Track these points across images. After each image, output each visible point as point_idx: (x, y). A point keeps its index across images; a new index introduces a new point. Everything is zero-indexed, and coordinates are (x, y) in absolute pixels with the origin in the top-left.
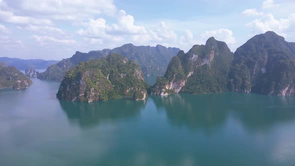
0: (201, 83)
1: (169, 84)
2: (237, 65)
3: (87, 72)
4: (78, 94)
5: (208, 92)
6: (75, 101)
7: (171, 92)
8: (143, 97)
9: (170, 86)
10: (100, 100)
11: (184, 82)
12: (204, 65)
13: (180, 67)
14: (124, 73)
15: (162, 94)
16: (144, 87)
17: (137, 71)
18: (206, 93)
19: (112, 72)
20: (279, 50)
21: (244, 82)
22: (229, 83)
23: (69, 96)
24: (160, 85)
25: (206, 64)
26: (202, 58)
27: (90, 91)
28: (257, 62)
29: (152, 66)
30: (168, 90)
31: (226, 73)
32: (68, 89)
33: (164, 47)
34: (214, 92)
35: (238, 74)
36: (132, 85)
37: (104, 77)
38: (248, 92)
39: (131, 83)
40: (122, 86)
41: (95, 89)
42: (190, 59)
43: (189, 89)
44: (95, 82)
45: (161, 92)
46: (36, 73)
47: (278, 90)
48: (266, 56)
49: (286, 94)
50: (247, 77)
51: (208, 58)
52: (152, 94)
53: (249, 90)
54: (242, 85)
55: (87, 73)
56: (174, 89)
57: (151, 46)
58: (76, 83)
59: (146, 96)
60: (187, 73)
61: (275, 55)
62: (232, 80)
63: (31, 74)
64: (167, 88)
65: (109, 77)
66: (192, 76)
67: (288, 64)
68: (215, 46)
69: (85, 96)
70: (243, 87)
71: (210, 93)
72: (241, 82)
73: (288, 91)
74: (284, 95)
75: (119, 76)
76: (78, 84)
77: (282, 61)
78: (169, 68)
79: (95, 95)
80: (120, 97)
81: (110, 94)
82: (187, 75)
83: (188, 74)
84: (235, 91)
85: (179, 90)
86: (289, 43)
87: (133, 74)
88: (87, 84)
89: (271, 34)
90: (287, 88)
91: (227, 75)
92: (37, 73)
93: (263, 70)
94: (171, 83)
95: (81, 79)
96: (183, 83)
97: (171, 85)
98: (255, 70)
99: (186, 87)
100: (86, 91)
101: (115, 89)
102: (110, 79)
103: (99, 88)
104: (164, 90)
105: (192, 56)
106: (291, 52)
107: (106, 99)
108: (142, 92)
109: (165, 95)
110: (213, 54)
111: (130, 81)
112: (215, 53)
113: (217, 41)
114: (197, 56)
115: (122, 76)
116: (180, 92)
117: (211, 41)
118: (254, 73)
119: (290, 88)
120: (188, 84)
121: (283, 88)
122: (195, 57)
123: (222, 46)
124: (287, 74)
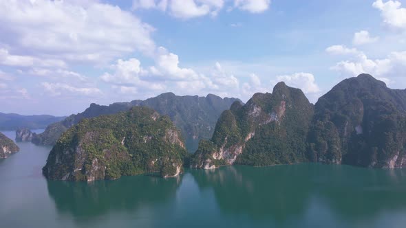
0: (267, 148)
1: (218, 151)
2: (319, 122)
3: (88, 134)
4: (71, 169)
5: (276, 163)
6: (67, 180)
7: (221, 164)
8: (176, 173)
9: (219, 155)
10: (107, 178)
11: (241, 148)
12: (272, 122)
13: (235, 125)
14: (149, 135)
15: (207, 167)
16: (179, 156)
17: (170, 132)
18: (273, 165)
19: (129, 134)
20: (380, 100)
21: (330, 148)
22: (308, 149)
23: (58, 173)
24: (205, 153)
25: (274, 121)
26: (268, 112)
27: (91, 163)
28: (348, 118)
29: (200, 124)
30: (217, 160)
31: (303, 135)
32: (57, 161)
33: (218, 98)
34: (287, 162)
35: (322, 135)
36: (160, 153)
37: (117, 141)
38: (338, 163)
39: (159, 150)
40: (144, 155)
41: (99, 161)
42: (250, 114)
43: (248, 158)
44: (100, 150)
45: (205, 164)
46: (31, 135)
47: (382, 159)
48: (361, 109)
49: (395, 166)
50: (335, 139)
51: (276, 112)
52: (191, 167)
53: (339, 160)
54: (327, 151)
55: (89, 136)
56: (226, 158)
57: (200, 96)
58: (70, 151)
59: (181, 170)
60: (244, 134)
61: (373, 108)
62: (313, 145)
63: (24, 136)
64: (214, 157)
65: (125, 142)
66: (252, 139)
67: (395, 120)
68: (286, 95)
69: (83, 171)
70: (330, 155)
71: (281, 164)
72: (327, 148)
73: (398, 162)
74: (393, 167)
75: (141, 140)
76: (73, 153)
77: (385, 116)
78: (218, 128)
79: (99, 170)
80: (141, 172)
81: (124, 168)
82: (244, 137)
83: (247, 135)
84: (318, 161)
85: (233, 160)
86: (394, 90)
87: (163, 136)
88: (86, 152)
89: (365, 78)
90: (397, 157)
91: (305, 137)
92: (34, 134)
93: (359, 130)
94: (221, 150)
95: (77, 144)
96: (240, 150)
97: (221, 153)
98: (346, 129)
99: (244, 155)
100: (85, 163)
101: (133, 160)
102: (126, 144)
103: (107, 159)
104: (209, 160)
105: (253, 110)
106: (397, 104)
107: (116, 176)
108: (174, 165)
109: (211, 168)
110: (284, 106)
111: (158, 147)
112: (286, 105)
113: (289, 88)
114: (259, 109)
115: (145, 139)
116: (235, 164)
117: (280, 87)
118: (345, 134)
119: (400, 157)
120: (246, 151)
121: (390, 157)
122: (256, 110)
123: (296, 94)
124: (395, 135)
